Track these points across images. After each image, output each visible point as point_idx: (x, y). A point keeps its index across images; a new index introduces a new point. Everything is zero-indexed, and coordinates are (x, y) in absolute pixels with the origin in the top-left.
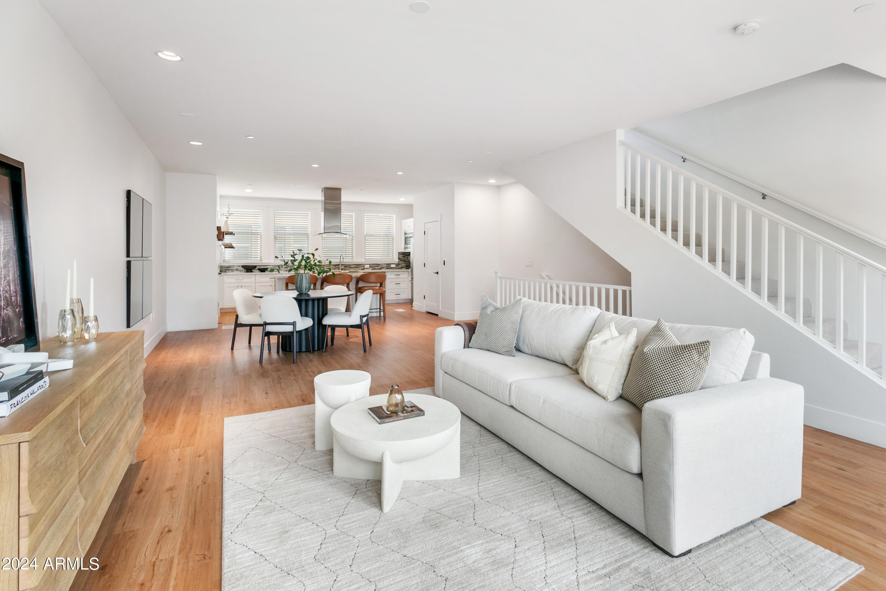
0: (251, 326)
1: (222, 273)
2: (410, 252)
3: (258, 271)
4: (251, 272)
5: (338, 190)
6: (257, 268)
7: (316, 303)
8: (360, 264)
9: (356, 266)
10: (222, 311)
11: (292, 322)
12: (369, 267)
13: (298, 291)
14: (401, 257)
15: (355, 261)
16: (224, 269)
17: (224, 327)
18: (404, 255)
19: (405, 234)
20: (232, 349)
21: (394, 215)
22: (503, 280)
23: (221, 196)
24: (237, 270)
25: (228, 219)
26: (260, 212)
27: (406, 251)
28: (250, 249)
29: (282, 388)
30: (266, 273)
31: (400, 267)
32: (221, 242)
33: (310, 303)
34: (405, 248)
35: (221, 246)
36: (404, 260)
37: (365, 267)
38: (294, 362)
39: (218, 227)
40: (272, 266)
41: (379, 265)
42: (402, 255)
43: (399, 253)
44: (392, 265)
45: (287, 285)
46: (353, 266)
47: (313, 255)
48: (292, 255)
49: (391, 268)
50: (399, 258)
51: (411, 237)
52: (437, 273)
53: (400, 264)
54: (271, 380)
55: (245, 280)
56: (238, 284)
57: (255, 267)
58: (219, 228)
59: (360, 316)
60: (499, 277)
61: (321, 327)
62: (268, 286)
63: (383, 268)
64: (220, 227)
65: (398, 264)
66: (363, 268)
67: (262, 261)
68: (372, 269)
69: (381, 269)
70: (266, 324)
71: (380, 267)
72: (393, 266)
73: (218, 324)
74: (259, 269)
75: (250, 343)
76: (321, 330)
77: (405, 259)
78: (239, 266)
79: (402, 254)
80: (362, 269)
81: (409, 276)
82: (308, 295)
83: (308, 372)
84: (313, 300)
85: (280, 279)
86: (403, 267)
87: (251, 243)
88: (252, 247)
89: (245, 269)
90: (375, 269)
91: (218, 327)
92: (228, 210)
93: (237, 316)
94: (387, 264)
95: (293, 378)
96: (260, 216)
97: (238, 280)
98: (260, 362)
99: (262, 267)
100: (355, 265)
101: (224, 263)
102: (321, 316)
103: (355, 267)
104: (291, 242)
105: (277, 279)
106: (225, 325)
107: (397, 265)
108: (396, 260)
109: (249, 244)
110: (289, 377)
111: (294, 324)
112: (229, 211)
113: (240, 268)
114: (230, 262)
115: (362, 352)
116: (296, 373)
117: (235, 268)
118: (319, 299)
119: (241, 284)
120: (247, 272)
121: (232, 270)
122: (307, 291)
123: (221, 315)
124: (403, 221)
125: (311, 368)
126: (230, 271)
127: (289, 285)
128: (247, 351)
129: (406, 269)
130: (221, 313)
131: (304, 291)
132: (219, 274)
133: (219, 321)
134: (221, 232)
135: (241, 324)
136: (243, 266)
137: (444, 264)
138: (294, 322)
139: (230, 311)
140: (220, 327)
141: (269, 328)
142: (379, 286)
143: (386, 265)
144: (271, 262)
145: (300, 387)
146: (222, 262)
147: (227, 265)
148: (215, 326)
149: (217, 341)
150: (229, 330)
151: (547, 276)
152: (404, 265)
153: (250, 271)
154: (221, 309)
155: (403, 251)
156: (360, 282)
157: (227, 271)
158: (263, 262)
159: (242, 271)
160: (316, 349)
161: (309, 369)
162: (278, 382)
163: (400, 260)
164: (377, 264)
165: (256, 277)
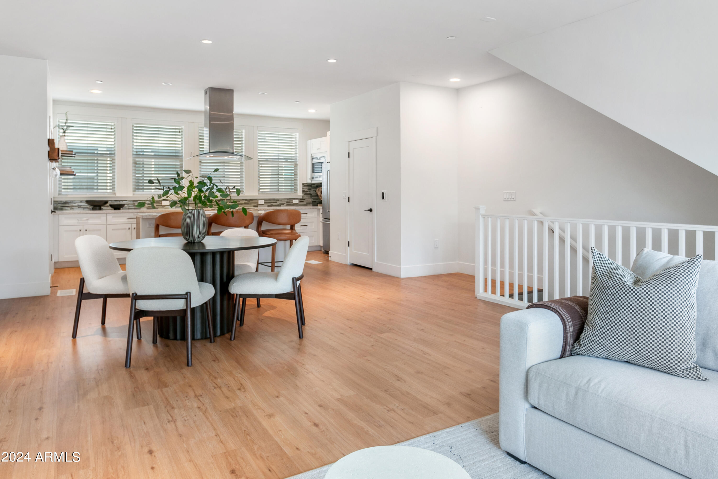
0: (105, 297)
1: (57, 212)
2: (321, 183)
3: (110, 208)
4: (100, 209)
5: (229, 92)
6: (108, 205)
7: (218, 257)
8: (253, 200)
9: (247, 202)
10: (58, 266)
11: (184, 293)
12: (263, 203)
13: (186, 239)
14: (306, 190)
15: (246, 195)
16: (60, 205)
17: (60, 293)
18: (310, 188)
19: (313, 159)
20: (74, 336)
21: (297, 134)
22: (490, 220)
23: (54, 101)
24: (79, 207)
25: (66, 134)
26: (111, 125)
27: (313, 182)
28: (96, 181)
29: (180, 436)
30: (121, 211)
31: (305, 203)
32: (54, 164)
33: (209, 259)
34: (313, 178)
35: (54, 169)
36: (310, 194)
37: (259, 203)
38: (188, 365)
39: (49, 140)
40: (130, 201)
41: (278, 200)
42: (307, 188)
43: (304, 185)
44: (294, 200)
45: (157, 227)
46: (243, 202)
47: (210, 179)
48: (175, 179)
49: (294, 205)
50: (303, 191)
51: (322, 163)
52: (371, 210)
53: (304, 199)
54: (153, 411)
55: (91, 221)
56: (80, 227)
57: (106, 202)
58: (51, 142)
59: (293, 279)
60: (482, 215)
61: (226, 297)
62: (125, 229)
63: (283, 204)
64: (53, 140)
65: (303, 199)
66: (256, 205)
67: (115, 194)
68: (268, 206)
69: (279, 205)
70: (136, 297)
71: (278, 203)
72: (295, 202)
73: (50, 289)
74: (111, 206)
75: (103, 322)
76: (225, 302)
77: (312, 192)
78: (81, 201)
79: (308, 186)
80: (254, 206)
81: (318, 215)
82: (203, 245)
83: (220, 388)
84: (214, 253)
85: (146, 219)
86: (309, 203)
87: (97, 172)
88: (99, 178)
89: (91, 205)
90: (272, 206)
91: (51, 293)
92: (65, 121)
93: (82, 281)
94: (288, 199)
95: (195, 405)
96: (113, 130)
97: (80, 221)
98: (126, 366)
99: (116, 203)
100: (246, 200)
101: (60, 196)
102: (225, 279)
103: (245, 203)
104: (152, 171)
105: (141, 220)
106: (62, 289)
107: (301, 200)
108: (300, 194)
109: (94, 173)
110: (188, 403)
111: (187, 297)
112: (66, 123)
113: (84, 204)
114: (69, 196)
115: (295, 337)
116: (199, 392)
117: (76, 205)
118: (222, 253)
119: (86, 227)
120: (93, 209)
121: (72, 208)
122: (201, 238)
123: (55, 273)
124: (309, 142)
125: (222, 378)
126: (69, 209)
127: (161, 227)
128: (99, 338)
129: (313, 205)
130: (56, 268)
131: (196, 238)
132: (52, 212)
133: (53, 282)
134: (55, 148)
135: (89, 293)
136: (88, 202)
137: (383, 198)
138: (187, 294)
139: (70, 265)
140: (53, 293)
141: (142, 305)
142: (289, 228)
143: (286, 201)
144: (128, 196)
145: (215, 429)
146: (57, 195)
147: (64, 199)
148: (47, 291)
149: (48, 319)
150: (69, 297)
151: (541, 213)
152: (310, 200)
153: (98, 208)
154: (55, 262)
155: (309, 181)
156: (264, 222)
157: (64, 208)
158: (118, 195)
159: (87, 208)
160: (219, 333)
161: (219, 380)
162: (170, 419)
163: (305, 194)
164: (274, 199)
165: (108, 217)
